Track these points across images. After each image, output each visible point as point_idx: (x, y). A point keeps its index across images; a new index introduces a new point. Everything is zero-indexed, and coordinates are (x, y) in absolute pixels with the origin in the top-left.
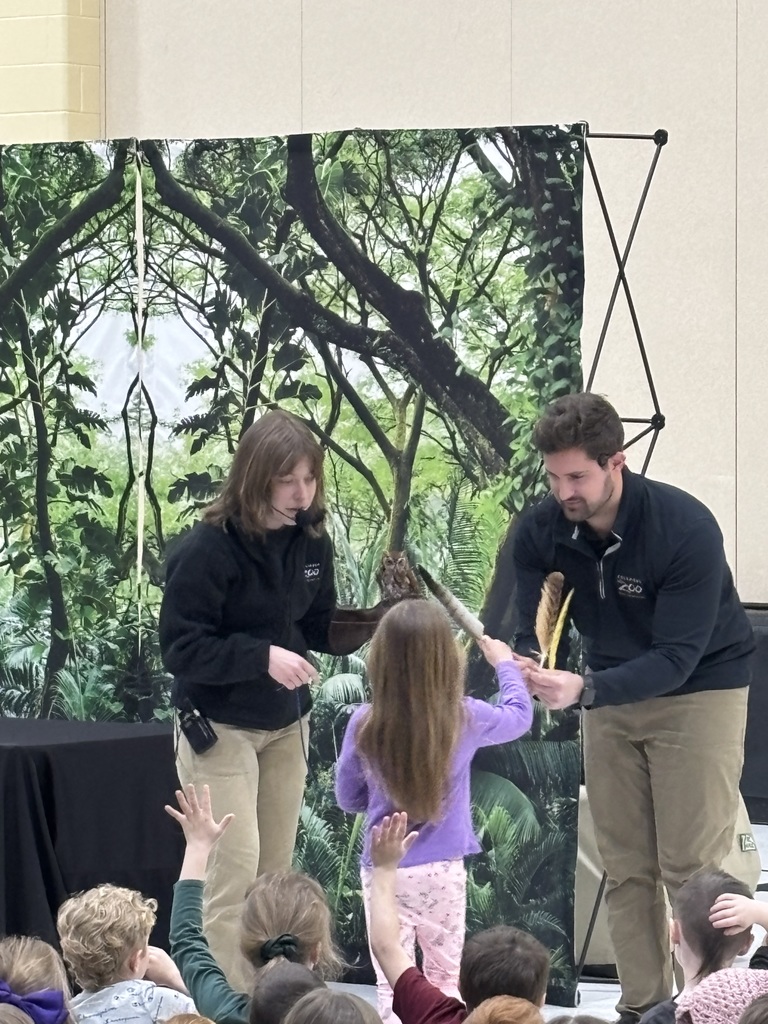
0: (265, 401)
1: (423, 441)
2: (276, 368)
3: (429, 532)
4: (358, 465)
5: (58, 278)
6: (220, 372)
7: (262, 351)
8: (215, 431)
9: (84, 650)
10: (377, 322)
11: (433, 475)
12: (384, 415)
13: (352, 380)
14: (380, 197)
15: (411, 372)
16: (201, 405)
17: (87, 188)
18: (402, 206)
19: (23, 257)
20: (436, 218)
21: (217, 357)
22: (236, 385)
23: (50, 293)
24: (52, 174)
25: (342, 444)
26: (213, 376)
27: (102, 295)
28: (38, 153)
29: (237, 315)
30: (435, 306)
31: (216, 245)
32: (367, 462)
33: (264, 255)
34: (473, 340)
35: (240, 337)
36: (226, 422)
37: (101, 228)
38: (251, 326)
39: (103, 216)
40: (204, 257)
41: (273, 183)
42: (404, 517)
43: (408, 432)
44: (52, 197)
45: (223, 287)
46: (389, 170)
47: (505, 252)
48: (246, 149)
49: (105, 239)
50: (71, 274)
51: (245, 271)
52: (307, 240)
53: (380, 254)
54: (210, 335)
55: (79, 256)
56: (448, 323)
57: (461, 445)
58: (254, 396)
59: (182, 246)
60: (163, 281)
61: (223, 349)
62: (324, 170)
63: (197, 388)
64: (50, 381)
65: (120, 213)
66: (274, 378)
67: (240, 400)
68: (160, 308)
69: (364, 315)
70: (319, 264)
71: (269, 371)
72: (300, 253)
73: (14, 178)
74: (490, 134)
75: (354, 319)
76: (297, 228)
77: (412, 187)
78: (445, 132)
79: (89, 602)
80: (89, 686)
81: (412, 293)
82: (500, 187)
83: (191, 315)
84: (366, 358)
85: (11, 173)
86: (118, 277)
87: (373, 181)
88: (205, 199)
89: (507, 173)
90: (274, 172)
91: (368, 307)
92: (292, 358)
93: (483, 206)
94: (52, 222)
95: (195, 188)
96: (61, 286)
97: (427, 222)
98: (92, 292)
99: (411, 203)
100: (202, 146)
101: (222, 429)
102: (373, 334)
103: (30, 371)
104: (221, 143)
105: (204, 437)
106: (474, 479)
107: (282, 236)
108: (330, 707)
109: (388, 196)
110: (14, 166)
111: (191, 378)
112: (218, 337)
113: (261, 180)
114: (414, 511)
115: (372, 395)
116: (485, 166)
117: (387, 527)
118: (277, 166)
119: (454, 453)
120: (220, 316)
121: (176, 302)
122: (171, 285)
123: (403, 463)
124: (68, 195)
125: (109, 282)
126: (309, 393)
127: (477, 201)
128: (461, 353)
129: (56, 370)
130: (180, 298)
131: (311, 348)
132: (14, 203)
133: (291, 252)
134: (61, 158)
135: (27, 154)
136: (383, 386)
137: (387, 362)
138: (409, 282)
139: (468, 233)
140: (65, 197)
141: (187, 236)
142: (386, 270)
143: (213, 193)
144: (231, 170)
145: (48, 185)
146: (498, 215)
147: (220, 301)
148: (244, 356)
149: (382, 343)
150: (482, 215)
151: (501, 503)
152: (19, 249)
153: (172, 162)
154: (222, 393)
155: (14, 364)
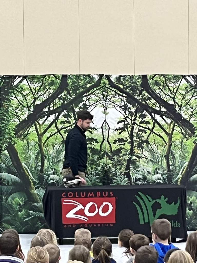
0: (137, 124)
1: (174, 131)
2: (139, 118)
3: (176, 147)
5: (84, 101)
6: (126, 119)
7: (136, 115)
8: (125, 130)
9: (91, 173)
10: (163, 109)
12: (166, 126)
13: (158, 120)
14: (164, 87)
15: (171, 118)
16: (121, 125)
17: (91, 83)
18: (169, 88)
19: (73, 97)
20: (177, 91)
21: (125, 116)
22: (129, 121)
23: (81, 104)
24: (81, 80)
25: (155, 132)
26: (124, 120)
27: (95, 104)
28: (78, 76)
29: (129, 108)
30: (177, 107)
31: (124, 95)
32: (161, 135)
33: (136, 97)
34: (186, 112)
35: (130, 112)
36: (127, 128)
37: (95, 91)
38: (133, 110)
39: (95, 89)
40: (121, 97)
41: (138, 83)
42: (170, 145)
43: (171, 130)
44: (81, 85)
45: (126, 103)
46: (166, 82)
47: (192, 97)
48: (131, 77)
49: (96, 93)
50: (87, 100)
51: (131, 99)
52: (146, 94)
53: (163, 97)
54: (123, 112)
55: (89, 97)
56: (180, 110)
57: (183, 132)
58: (134, 123)
59: (115, 95)
60: (111, 101)
61: (126, 115)
62: (150, 81)
63: (119, 122)
65: (100, 88)
66: (138, 120)
67: (131, 124)
68: (110, 107)
69: (160, 108)
70: (149, 99)
71: (137, 118)
72: (145, 97)
73: (71, 81)
74: (189, 76)
75: (158, 109)
76: (144, 92)
77: (171, 85)
78: (179, 75)
79: (93, 164)
80: (93, 180)
81: (172, 104)
82: (191, 85)
83: (118, 108)
84: (161, 116)
85: (70, 80)
86: (100, 101)
87: (162, 84)
88: (121, 86)
89: (193, 83)
90: (138, 82)
91: (161, 107)
92: (144, 116)
93: (187, 89)
94: (82, 90)
95: (119, 84)
96: (84, 102)
97: (175, 91)
98: (92, 104)
99: (171, 88)
100: (121, 76)
101: (126, 130)
102: (163, 112)
103: (75, 119)
104: (125, 76)
105: (122, 132)
106: (187, 138)
107: (141, 93)
108: (154, 181)
109: (165, 86)
110: (71, 78)
111: (118, 120)
112: (125, 112)
113: (136, 83)
114: (173, 144)
115: (162, 123)
116: (188, 81)
117: (167, 147)
118: (139, 80)
119: (182, 133)
120: (125, 108)
121: (114, 106)
122: (113, 102)
123: (170, 136)
124: (86, 85)
125: (97, 102)
126: (148, 123)
127: (186, 88)
128: (183, 115)
130: (115, 105)
131: (147, 114)
132: (71, 86)
133: (143, 96)
134: (84, 77)
135: (75, 76)
136: (165, 121)
137: (166, 116)
138: (171, 102)
139: (184, 93)
140: (85, 85)
141: (116, 93)
142: (165, 100)
143: (123, 85)
144: (128, 81)
145: (81, 83)
146: (191, 90)
147: (125, 106)
148: (131, 116)
149: (164, 113)
150: (187, 90)
151: (193, 142)
152: (72, 95)
153: (113, 79)
154: (126, 123)
155: (71, 118)
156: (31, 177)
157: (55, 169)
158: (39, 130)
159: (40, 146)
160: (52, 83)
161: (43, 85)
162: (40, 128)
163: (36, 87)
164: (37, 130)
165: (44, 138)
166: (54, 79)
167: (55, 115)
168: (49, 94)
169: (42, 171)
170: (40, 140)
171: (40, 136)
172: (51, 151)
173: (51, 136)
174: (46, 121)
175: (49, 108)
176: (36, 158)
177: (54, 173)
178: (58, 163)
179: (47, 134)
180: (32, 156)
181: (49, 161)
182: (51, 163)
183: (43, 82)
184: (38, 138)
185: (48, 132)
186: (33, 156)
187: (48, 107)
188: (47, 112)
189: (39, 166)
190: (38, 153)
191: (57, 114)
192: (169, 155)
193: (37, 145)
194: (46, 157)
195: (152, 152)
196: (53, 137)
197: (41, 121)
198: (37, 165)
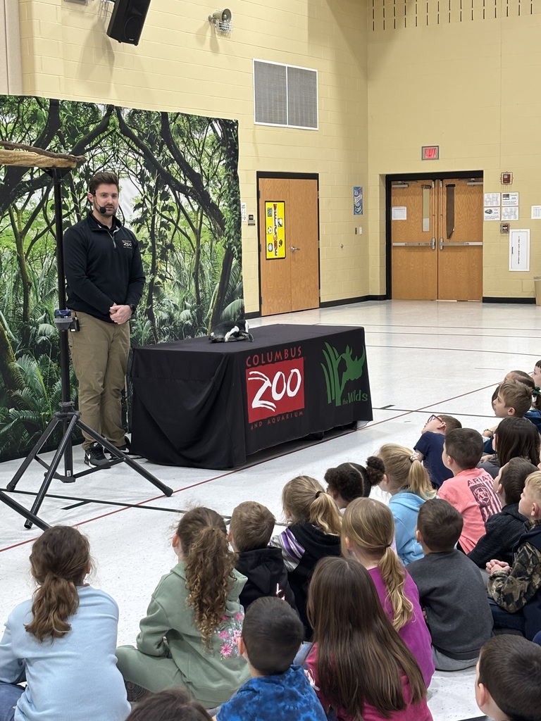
0: (158, 212)
1: (203, 225)
2: (161, 200)
3: (206, 258)
4: (186, 235)
5: (86, 160)
6: (144, 201)
7: (156, 193)
8: (143, 224)
10: (189, 184)
11: (206, 236)
12: (192, 216)
13: (183, 204)
14: (188, 139)
15: (199, 202)
16: (138, 214)
17: (95, 123)
18: (194, 142)
19: (70, 150)
20: (203, 148)
21: (142, 195)
22: (149, 206)
23: (82, 166)
24: (81, 115)
25: (181, 227)
26: (142, 202)
28: (75, 105)
29: (148, 179)
30: (204, 179)
31: (141, 151)
32: (188, 234)
33: (156, 157)
34: (214, 191)
35: (149, 187)
36: (147, 220)
37: (101, 140)
38: (152, 184)
39: (101, 136)
40: (137, 156)
41: (157, 129)
42: (199, 252)
43: (199, 222)
44: (82, 125)
45: (143, 168)
46: (190, 129)
47: (220, 161)
48: (148, 115)
49: (102, 145)
50: (90, 159)
51: (150, 163)
52: (168, 152)
53: (189, 159)
54: (140, 187)
55: (93, 151)
56: (208, 185)
57: (213, 227)
58: (155, 210)
59: (129, 151)
60: (123, 164)
61: (144, 192)
62: (172, 126)
63: (137, 207)
64: (83, 204)
65: (108, 135)
66: (160, 203)
67: (151, 212)
68: (123, 175)
69: (185, 181)
70: (172, 161)
71: (159, 201)
72: (166, 157)
73: (64, 115)
74: (216, 120)
75: (183, 182)
76: (165, 147)
77: (196, 136)
78: (204, 117)
81: (198, 174)
82: (218, 138)
83: (133, 178)
84: (187, 197)
85: (63, 113)
86: (108, 162)
87: (186, 132)
88: (136, 133)
89: (220, 134)
90: (157, 125)
91: (187, 178)
92: (165, 196)
93: (214, 145)
94: (82, 136)
95: (132, 128)
96: (86, 164)
97: (201, 149)
98: (98, 167)
99: (196, 141)
100: (135, 111)
101: (145, 223)
102: (188, 188)
103: (75, 200)
104: (141, 111)
105: (140, 226)
106: (216, 238)
107: (161, 150)
108: (182, 322)
110: (64, 109)
111: (135, 203)
112: (143, 188)
113: (153, 127)
114: (201, 250)
115: (189, 210)
116: (215, 131)
117: (195, 256)
118: (158, 123)
119: (211, 229)
120: (143, 179)
121: (128, 173)
122: (126, 166)
123: (197, 233)
124: (88, 125)
125: (105, 163)
126: (171, 209)
127: (213, 143)
128: (211, 195)
129: (85, 200)
130: (130, 172)
131: (171, 193)
132: (65, 126)
133: (163, 156)
134: (85, 109)
135: (70, 105)
136: (192, 206)
137: (192, 198)
138: (197, 170)
139: (210, 154)
140: (86, 126)
141: (130, 146)
142: (191, 165)
143: (139, 131)
144: (144, 122)
145: (80, 120)
146: (218, 148)
147: (142, 173)
148: (151, 195)
149: (191, 191)
150: (214, 148)
152: (68, 146)
153: (124, 116)
154: (145, 209)
155: (68, 197)
156: (8, 332)
157: (47, 311)
158: (16, 224)
159: (20, 260)
160: (34, 118)
161: (20, 120)
162: (19, 219)
163: (7, 124)
164: (13, 224)
165: (26, 243)
166: (37, 107)
167: (43, 191)
168: (31, 142)
169: (25, 317)
170: (19, 245)
171: (19, 237)
172: (40, 272)
173: (37, 237)
174: (29, 203)
175: (32, 174)
176: (15, 288)
177: (45, 321)
178: (52, 297)
179: (31, 234)
180: (8, 284)
181: (36, 293)
182: (40, 299)
183: (18, 112)
184: (16, 242)
185: (32, 229)
186: (10, 285)
187: (30, 171)
188: (28, 182)
189: (20, 306)
190: (17, 278)
191: (45, 188)
192: (197, 273)
193: (15, 257)
194: (31, 285)
195: (178, 267)
196: (40, 239)
197: (19, 205)
198: (17, 305)
